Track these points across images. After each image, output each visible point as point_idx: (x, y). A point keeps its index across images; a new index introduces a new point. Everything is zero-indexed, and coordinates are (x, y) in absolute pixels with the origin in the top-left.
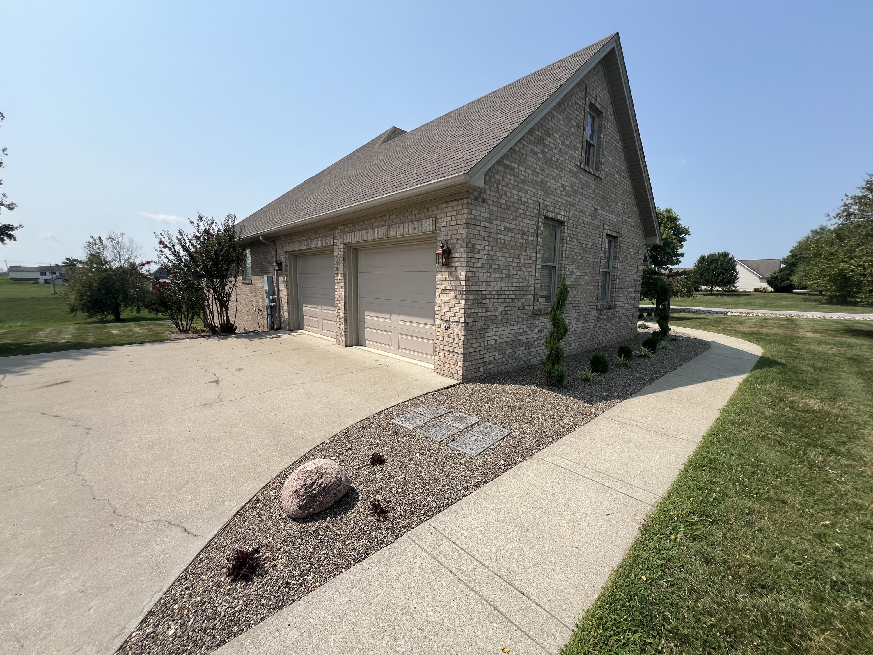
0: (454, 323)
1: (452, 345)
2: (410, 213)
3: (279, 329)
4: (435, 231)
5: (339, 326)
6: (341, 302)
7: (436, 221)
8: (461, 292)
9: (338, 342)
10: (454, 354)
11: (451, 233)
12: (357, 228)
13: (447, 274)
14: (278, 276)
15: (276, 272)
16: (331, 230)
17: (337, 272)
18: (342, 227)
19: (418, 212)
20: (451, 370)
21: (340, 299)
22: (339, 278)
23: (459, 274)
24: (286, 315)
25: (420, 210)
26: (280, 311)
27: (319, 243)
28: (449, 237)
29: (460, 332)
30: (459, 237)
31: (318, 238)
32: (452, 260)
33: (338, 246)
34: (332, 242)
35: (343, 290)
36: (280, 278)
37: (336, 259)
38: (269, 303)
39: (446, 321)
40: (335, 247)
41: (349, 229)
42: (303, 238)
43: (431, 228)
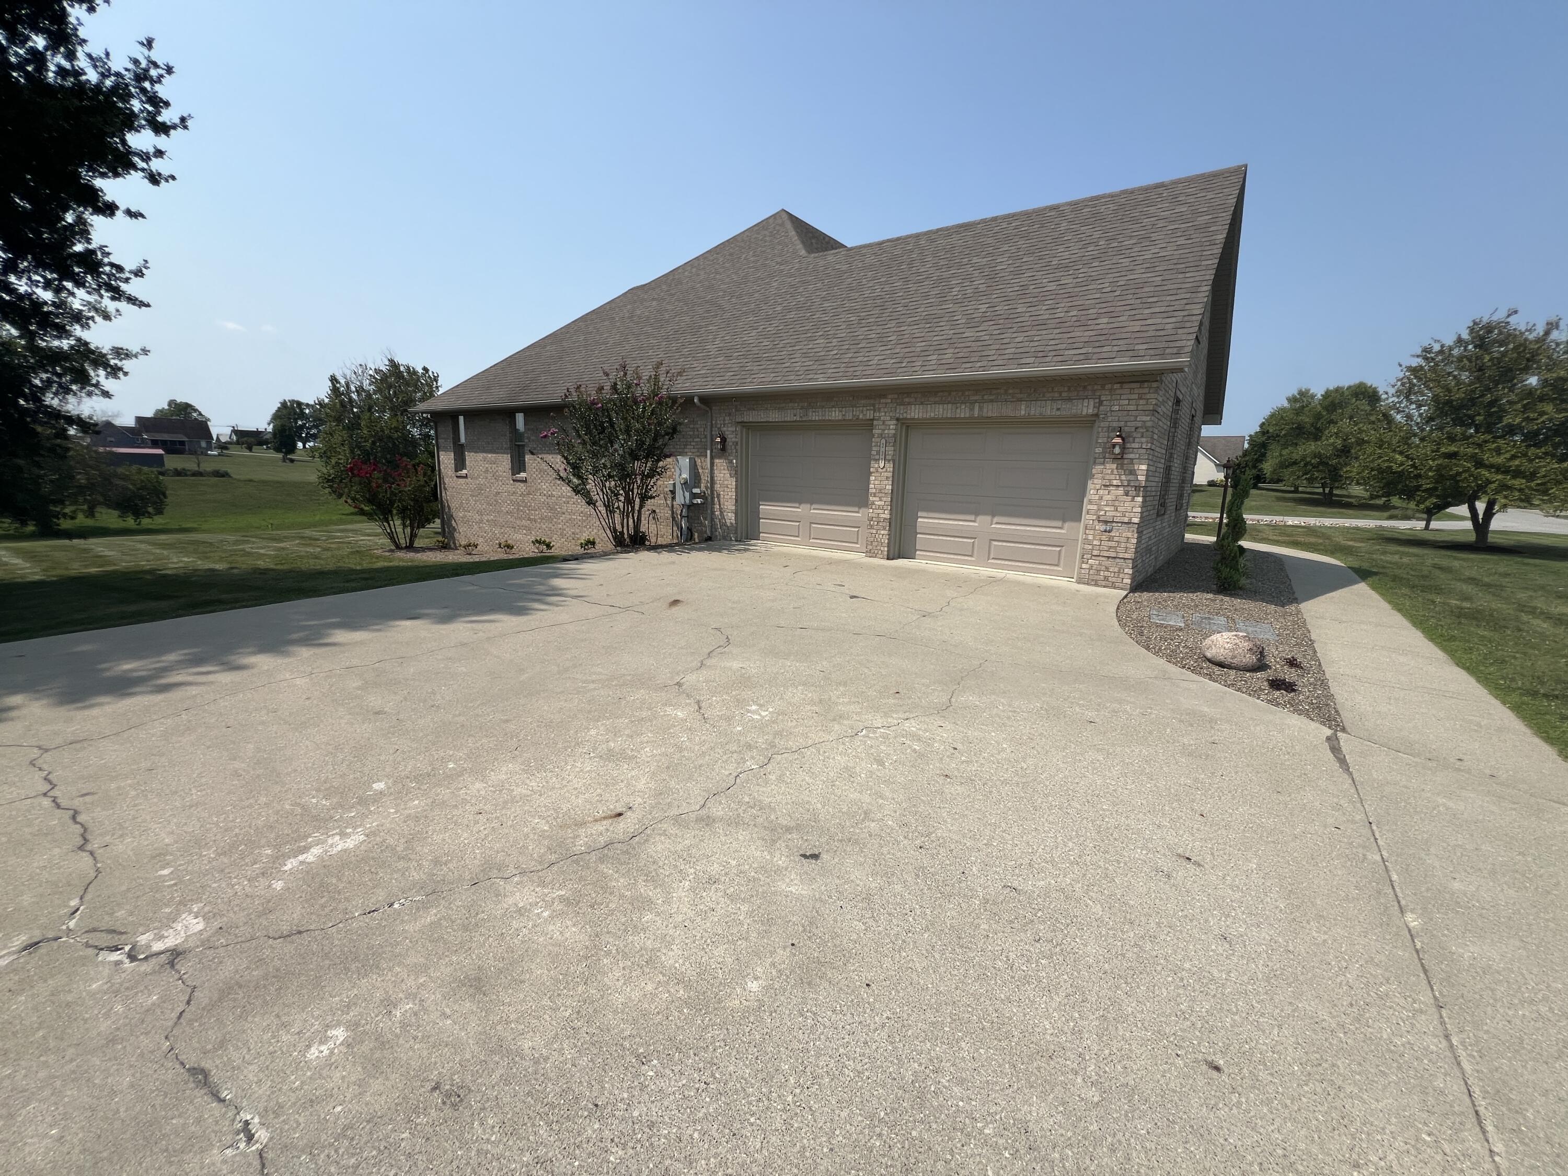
0: (1120, 525)
1: (1116, 549)
2: (1050, 390)
3: (709, 539)
4: (1097, 415)
5: (874, 531)
6: (884, 499)
7: (1101, 403)
8: (1137, 488)
9: (870, 553)
10: (1118, 560)
11: (1126, 419)
12: (932, 399)
13: (1114, 466)
14: (712, 458)
15: (709, 452)
16: (867, 397)
17: (877, 457)
18: (896, 396)
19: (1066, 389)
20: (1110, 579)
21: (880, 495)
22: (882, 465)
23: (1136, 467)
24: (730, 518)
25: (1069, 388)
26: (713, 512)
27: (835, 415)
28: (1122, 424)
29: (1129, 535)
30: (1139, 424)
31: (833, 407)
32: (1126, 451)
33: (884, 421)
34: (869, 415)
35: (890, 483)
36: (717, 461)
37: (878, 440)
38: (691, 500)
39: (1106, 522)
40: (875, 423)
41: (912, 400)
42: (790, 405)
43: (1090, 411)
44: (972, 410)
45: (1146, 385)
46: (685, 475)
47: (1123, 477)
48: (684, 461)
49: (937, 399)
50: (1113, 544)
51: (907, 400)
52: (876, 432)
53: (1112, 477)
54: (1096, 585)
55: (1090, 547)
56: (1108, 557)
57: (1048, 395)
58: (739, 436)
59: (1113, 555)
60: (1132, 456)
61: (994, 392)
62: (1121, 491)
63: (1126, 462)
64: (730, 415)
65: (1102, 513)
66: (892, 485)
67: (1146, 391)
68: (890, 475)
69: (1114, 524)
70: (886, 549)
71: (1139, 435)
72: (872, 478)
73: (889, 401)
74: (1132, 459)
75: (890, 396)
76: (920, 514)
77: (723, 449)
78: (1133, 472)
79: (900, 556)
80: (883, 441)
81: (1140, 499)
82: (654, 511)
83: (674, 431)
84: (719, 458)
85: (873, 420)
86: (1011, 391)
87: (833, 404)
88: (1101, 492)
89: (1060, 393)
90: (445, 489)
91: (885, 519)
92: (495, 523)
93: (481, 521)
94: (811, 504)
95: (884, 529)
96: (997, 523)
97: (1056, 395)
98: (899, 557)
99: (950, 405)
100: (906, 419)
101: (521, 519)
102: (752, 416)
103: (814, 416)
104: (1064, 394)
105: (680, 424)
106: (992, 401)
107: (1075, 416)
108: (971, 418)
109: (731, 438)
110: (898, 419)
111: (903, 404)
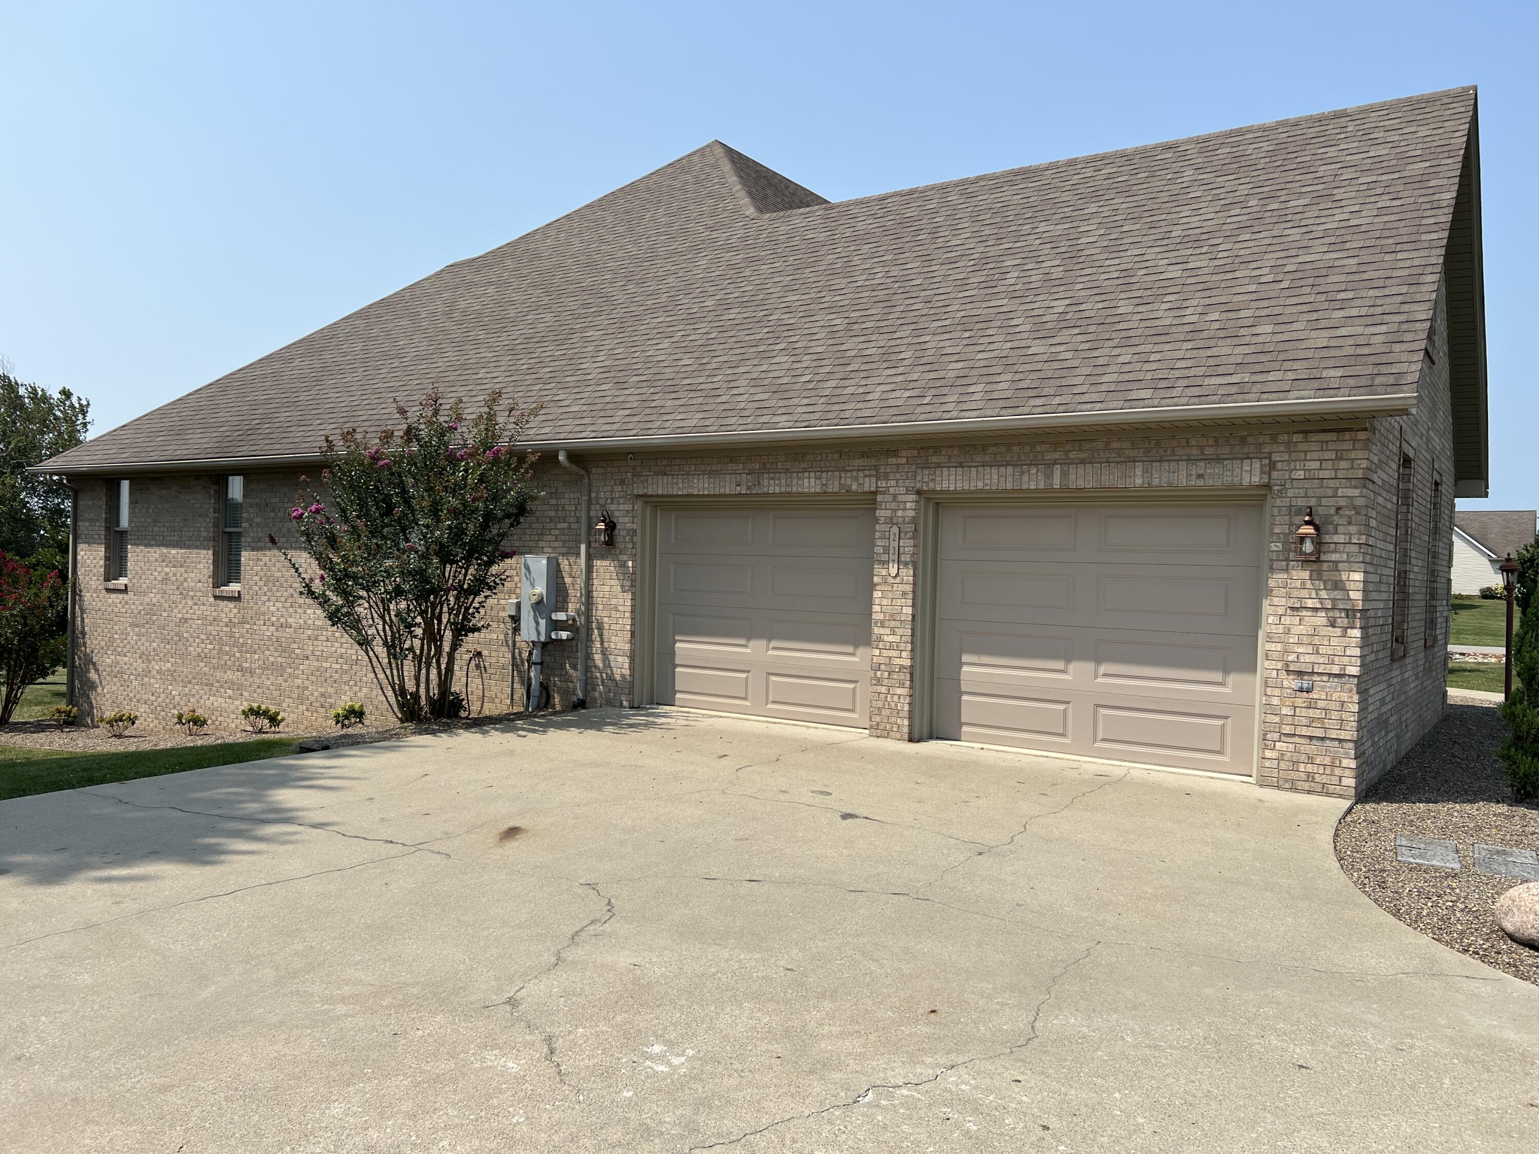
0: (1325, 678)
1: (1323, 723)
2: (1183, 443)
3: (581, 704)
4: (1268, 486)
5: (884, 690)
6: (900, 632)
7: (1272, 466)
8: (1350, 613)
9: (878, 730)
10: (1328, 743)
11: (1318, 492)
12: (979, 458)
13: (1306, 574)
14: (589, 558)
15: (583, 547)
16: (863, 455)
17: (884, 557)
18: (915, 453)
19: (1211, 442)
20: (1318, 778)
21: (893, 624)
22: (893, 571)
23: (1344, 577)
24: (621, 666)
25: (1216, 439)
26: (589, 656)
27: (809, 484)
28: (1312, 502)
29: (1345, 697)
30: (1342, 502)
31: (805, 470)
32: (1325, 548)
33: (895, 496)
34: (869, 484)
35: (910, 602)
36: (598, 563)
37: (885, 527)
38: (548, 635)
39: (1300, 674)
40: (879, 498)
41: (943, 459)
42: (731, 466)
43: (1256, 480)
44: (1049, 476)
45: (1347, 436)
46: (541, 589)
47: (1324, 594)
48: (539, 564)
49: (987, 458)
50: (1317, 714)
51: (935, 459)
52: (881, 513)
53: (1305, 594)
54: (1294, 789)
55: (1277, 719)
56: (1311, 738)
57: (1180, 452)
58: (638, 520)
59: (1319, 733)
60: (1334, 557)
61: (1087, 446)
62: (1321, 619)
63: (1325, 566)
64: (622, 482)
65: (1292, 657)
66: (913, 606)
67: (1348, 445)
68: (909, 588)
69: (1316, 678)
70: (906, 722)
71: (1343, 521)
72: (877, 594)
73: (904, 460)
74: (1336, 562)
75: (904, 453)
76: (965, 658)
77: (610, 542)
78: (1338, 585)
79: (933, 735)
80: (895, 530)
81: (1356, 633)
82: (479, 654)
83: (521, 510)
84: (603, 558)
85: (875, 493)
86: (1115, 445)
87: (804, 465)
88: (1287, 620)
89: (1202, 448)
90: (83, 611)
91: (902, 667)
92: (172, 676)
93: (147, 673)
94: (769, 640)
95: (902, 686)
96: (1105, 675)
97: (1195, 451)
98: (931, 737)
99: (1010, 469)
100: (934, 491)
101: (224, 667)
102: (660, 486)
103: (773, 486)
104: (1209, 451)
105: (533, 498)
106: (1083, 462)
107: (1232, 487)
108: (1049, 489)
109: (624, 522)
110: (919, 492)
111: (925, 467)
